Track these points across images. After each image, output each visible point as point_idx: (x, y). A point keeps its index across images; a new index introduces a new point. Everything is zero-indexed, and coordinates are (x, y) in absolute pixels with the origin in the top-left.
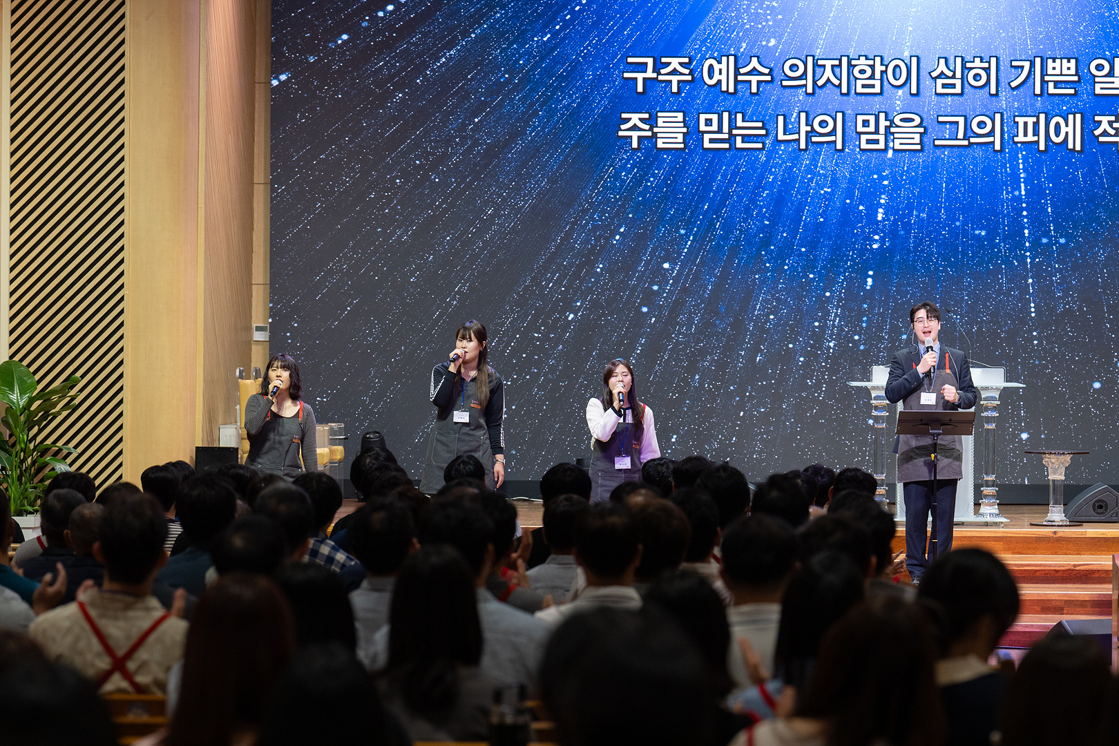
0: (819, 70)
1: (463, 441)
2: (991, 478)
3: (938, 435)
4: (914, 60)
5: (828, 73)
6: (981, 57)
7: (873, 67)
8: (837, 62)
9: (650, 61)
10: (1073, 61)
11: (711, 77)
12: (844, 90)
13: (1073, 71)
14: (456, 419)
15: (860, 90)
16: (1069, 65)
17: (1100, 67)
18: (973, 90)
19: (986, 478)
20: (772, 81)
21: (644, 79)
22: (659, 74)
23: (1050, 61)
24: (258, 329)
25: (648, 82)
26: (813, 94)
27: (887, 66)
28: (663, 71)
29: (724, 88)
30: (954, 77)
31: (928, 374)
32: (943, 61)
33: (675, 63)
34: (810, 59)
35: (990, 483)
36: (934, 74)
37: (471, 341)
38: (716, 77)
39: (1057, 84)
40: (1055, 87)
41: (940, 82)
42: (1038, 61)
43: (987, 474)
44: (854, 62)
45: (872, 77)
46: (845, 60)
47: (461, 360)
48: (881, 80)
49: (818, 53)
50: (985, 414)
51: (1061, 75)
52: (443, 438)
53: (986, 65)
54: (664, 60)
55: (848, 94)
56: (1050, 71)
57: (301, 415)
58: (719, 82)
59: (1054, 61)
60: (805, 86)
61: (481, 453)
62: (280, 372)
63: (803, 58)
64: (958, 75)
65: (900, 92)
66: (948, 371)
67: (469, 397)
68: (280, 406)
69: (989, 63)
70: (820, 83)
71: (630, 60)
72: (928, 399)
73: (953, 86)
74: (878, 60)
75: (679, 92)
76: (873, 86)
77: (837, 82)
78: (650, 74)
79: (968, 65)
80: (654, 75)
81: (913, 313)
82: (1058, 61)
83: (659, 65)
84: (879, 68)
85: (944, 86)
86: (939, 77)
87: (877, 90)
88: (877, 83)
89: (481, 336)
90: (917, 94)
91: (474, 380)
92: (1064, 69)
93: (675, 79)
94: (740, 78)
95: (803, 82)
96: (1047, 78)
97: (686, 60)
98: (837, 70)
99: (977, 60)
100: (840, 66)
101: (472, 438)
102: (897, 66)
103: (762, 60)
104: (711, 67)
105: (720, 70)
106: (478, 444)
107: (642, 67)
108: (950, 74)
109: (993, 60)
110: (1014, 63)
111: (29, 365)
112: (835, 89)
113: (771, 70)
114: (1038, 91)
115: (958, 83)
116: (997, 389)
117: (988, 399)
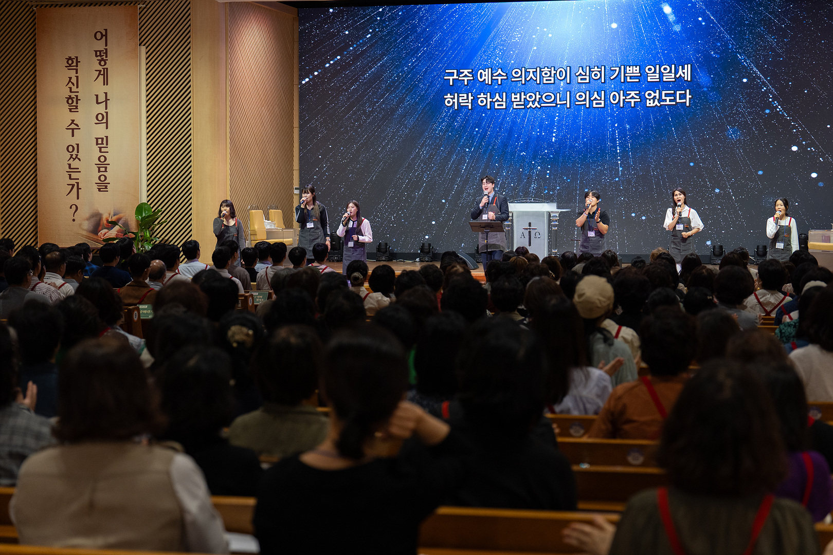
0: (527, 74)
1: (311, 235)
2: (556, 251)
3: (488, 232)
4: (568, 68)
5: (531, 75)
6: (597, 66)
7: (550, 72)
8: (535, 70)
9: (455, 71)
10: (638, 67)
11: (481, 78)
12: (538, 82)
13: (638, 71)
14: (308, 227)
15: (545, 82)
16: (636, 69)
17: (650, 69)
18: (594, 81)
19: (553, 251)
20: (507, 79)
21: (453, 79)
22: (459, 77)
23: (628, 67)
24: (296, 189)
25: (454, 80)
26: (525, 84)
27: (556, 71)
28: (461, 76)
29: (487, 82)
30: (586, 75)
31: (484, 207)
32: (581, 68)
33: (466, 72)
34: (523, 69)
36: (577, 74)
37: (308, 193)
38: (483, 78)
39: (631, 77)
40: (630, 79)
41: (580, 77)
42: (623, 67)
43: (554, 249)
44: (542, 70)
45: (550, 76)
46: (538, 69)
47: (305, 202)
48: (554, 77)
49: (527, 66)
50: (553, 223)
51: (633, 73)
52: (303, 235)
53: (600, 70)
54: (461, 71)
55: (540, 84)
56: (628, 72)
57: (236, 224)
58: (485, 79)
59: (630, 67)
60: (521, 80)
61: (320, 240)
62: (225, 208)
63: (520, 68)
64: (588, 74)
65: (562, 82)
66: (494, 205)
67: (312, 216)
68: (228, 221)
69: (601, 68)
70: (528, 79)
71: (447, 71)
72: (485, 217)
73: (585, 79)
74: (553, 68)
75: (467, 85)
76: (551, 80)
77: (535, 79)
78: (455, 77)
79: (592, 70)
80: (457, 77)
81: (482, 180)
82: (631, 67)
83: (459, 74)
84: (553, 72)
85: (581, 79)
86: (579, 75)
87: (552, 82)
88: (552, 79)
89: (312, 191)
90: (570, 83)
91: (312, 209)
92: (634, 70)
93: (466, 79)
94: (493, 78)
95: (520, 79)
96: (626, 75)
97: (471, 71)
98: (535, 73)
99: (596, 67)
100: (536, 71)
101: (315, 234)
102: (561, 71)
103: (503, 70)
104: (481, 73)
105: (485, 74)
106: (318, 236)
107: (452, 74)
108: (584, 74)
109: (603, 67)
110: (612, 69)
111: (150, 204)
112: (534, 81)
113: (507, 74)
114: (622, 81)
115: (588, 78)
116: (556, 212)
117: (553, 216)
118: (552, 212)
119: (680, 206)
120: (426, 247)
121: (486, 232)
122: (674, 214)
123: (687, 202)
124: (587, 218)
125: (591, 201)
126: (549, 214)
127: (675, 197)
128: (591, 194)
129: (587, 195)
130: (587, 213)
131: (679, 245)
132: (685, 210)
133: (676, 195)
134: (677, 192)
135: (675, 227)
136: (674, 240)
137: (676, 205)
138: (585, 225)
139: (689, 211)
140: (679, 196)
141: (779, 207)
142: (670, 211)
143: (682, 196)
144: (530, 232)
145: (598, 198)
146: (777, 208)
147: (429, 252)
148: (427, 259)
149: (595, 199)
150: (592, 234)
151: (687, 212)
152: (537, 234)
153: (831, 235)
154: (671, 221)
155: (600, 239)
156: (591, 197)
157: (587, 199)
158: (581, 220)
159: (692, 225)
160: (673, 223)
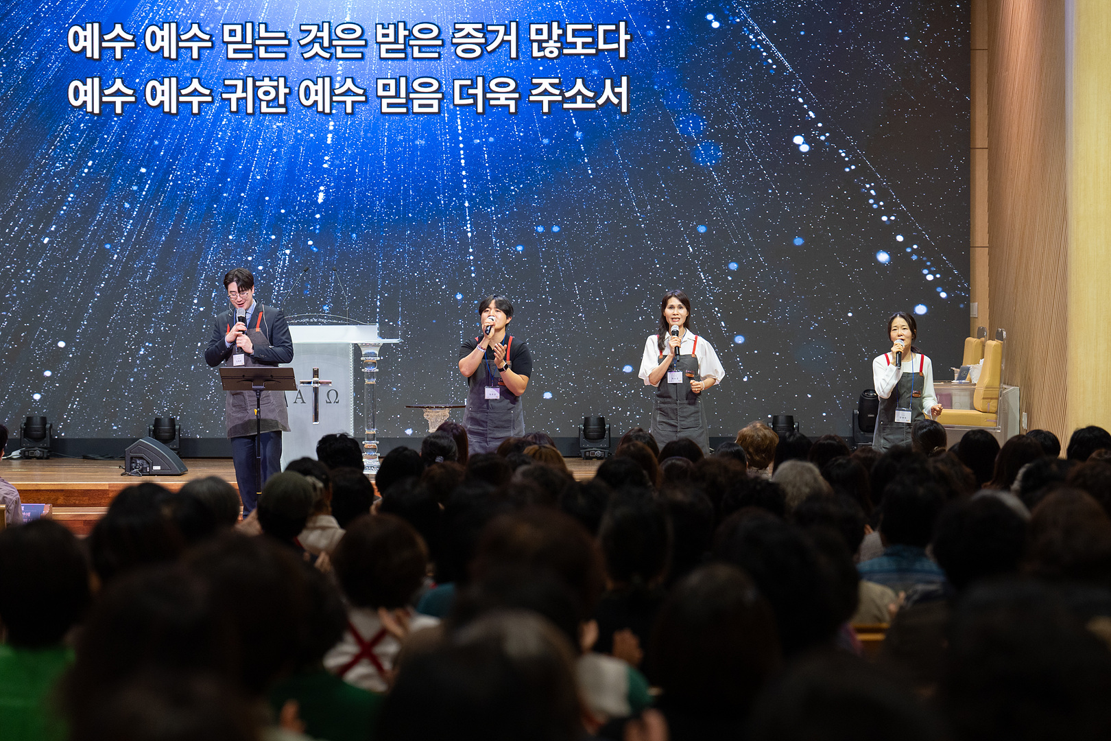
2: (373, 431)
11: (153, 44)
19: (367, 432)
29: (166, 55)
35: (371, 437)
38: (159, 43)
43: (368, 428)
50: (366, 370)
58: (162, 48)
94: (181, 44)
103: (203, 27)
105: (163, 37)
113: (211, 35)
116: (375, 345)
117: (367, 355)
118: (366, 345)
119: (676, 333)
120: (37, 425)
121: (255, 390)
122: (661, 348)
123: (690, 323)
124: (484, 358)
125: (494, 318)
126: (357, 348)
127: (668, 311)
128: (492, 305)
129: (483, 307)
130: (485, 346)
131: (672, 415)
132: (685, 339)
133: (672, 307)
134: (674, 301)
135: (665, 377)
136: (662, 405)
137: (666, 326)
138: (479, 371)
139: (695, 342)
140: (676, 311)
141: (900, 331)
142: (652, 340)
143: (684, 312)
144: (316, 390)
145: (508, 313)
146: (893, 334)
147: (44, 436)
148: (38, 453)
149: (501, 315)
150: (492, 393)
151: (691, 344)
152: (333, 394)
153: (954, 392)
154: (656, 366)
155: (511, 405)
156: (493, 312)
157: (485, 315)
158: (470, 362)
159: (702, 372)
160: (660, 369)
